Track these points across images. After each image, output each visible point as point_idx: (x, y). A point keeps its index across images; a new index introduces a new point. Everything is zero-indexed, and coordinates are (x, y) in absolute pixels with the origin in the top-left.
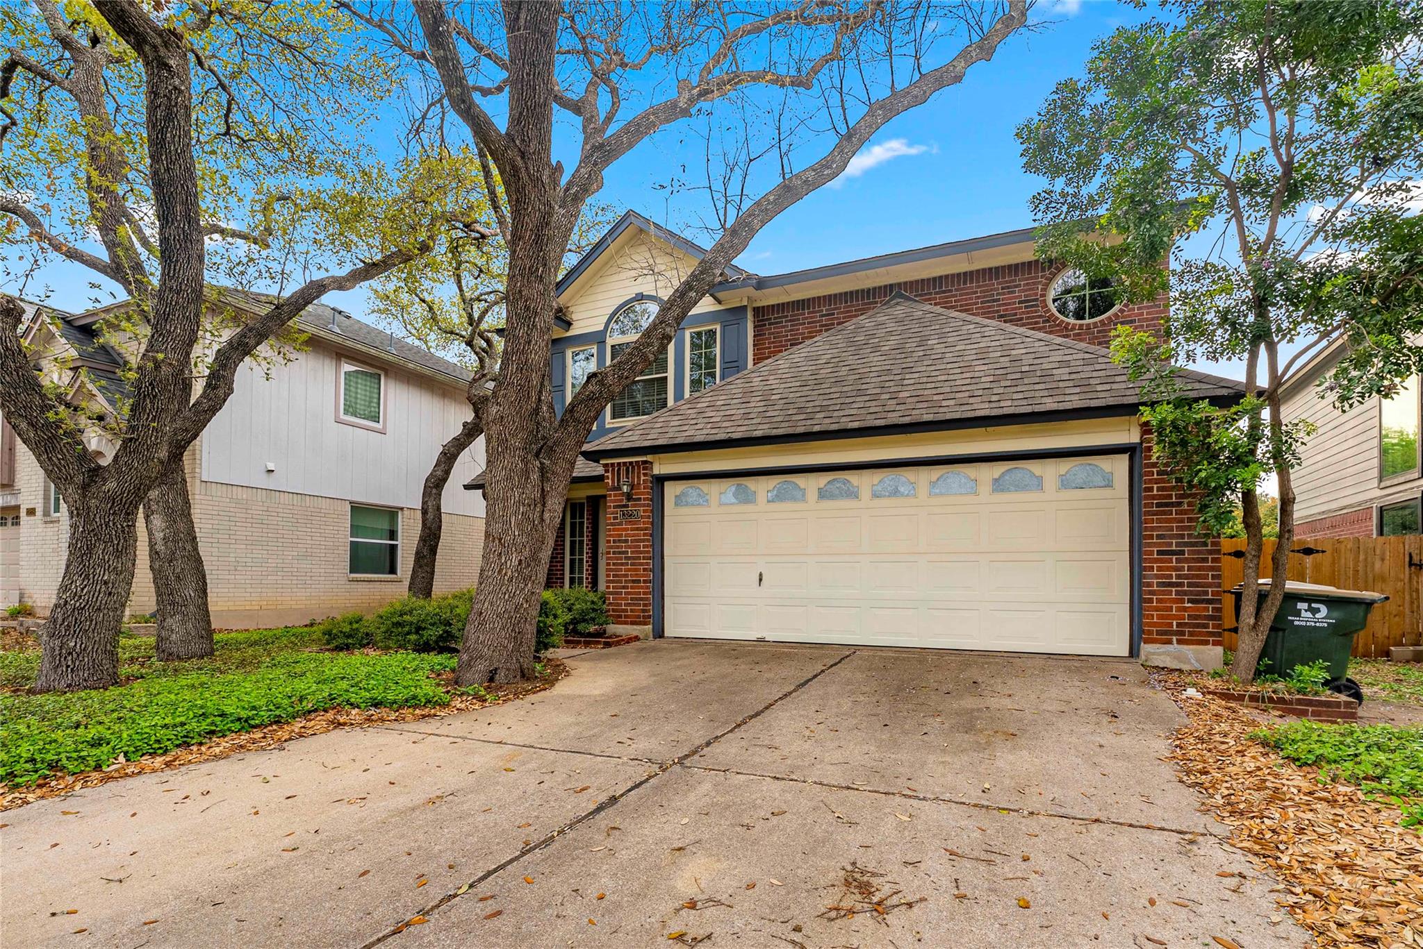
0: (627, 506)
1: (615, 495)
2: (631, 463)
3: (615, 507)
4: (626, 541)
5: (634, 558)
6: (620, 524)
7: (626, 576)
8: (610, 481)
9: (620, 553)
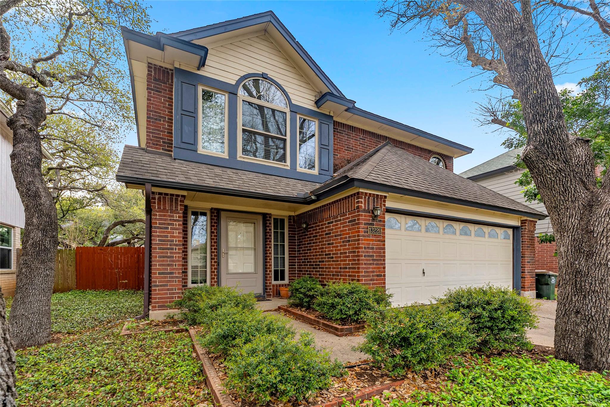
0: (373, 224)
1: (365, 216)
2: (377, 195)
3: (365, 224)
4: (373, 248)
5: (377, 260)
6: (368, 236)
7: (373, 272)
8: (363, 205)
9: (369, 256)
